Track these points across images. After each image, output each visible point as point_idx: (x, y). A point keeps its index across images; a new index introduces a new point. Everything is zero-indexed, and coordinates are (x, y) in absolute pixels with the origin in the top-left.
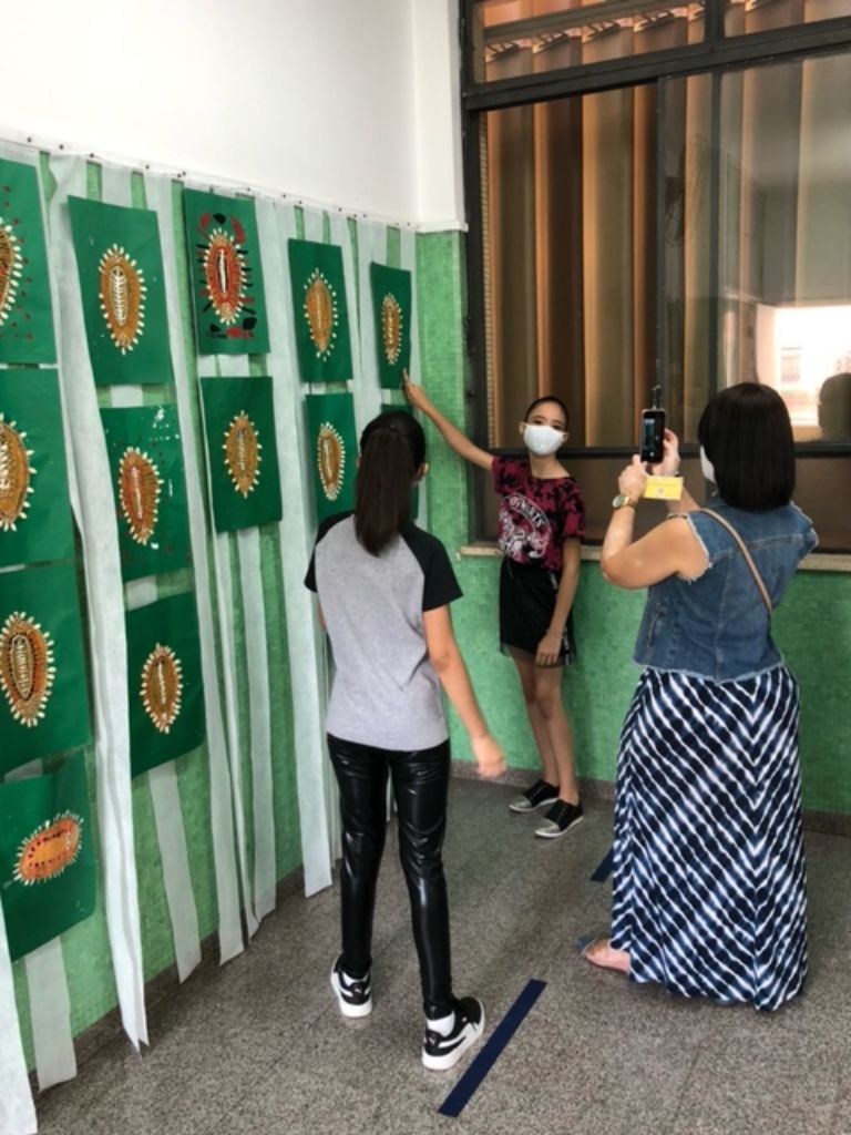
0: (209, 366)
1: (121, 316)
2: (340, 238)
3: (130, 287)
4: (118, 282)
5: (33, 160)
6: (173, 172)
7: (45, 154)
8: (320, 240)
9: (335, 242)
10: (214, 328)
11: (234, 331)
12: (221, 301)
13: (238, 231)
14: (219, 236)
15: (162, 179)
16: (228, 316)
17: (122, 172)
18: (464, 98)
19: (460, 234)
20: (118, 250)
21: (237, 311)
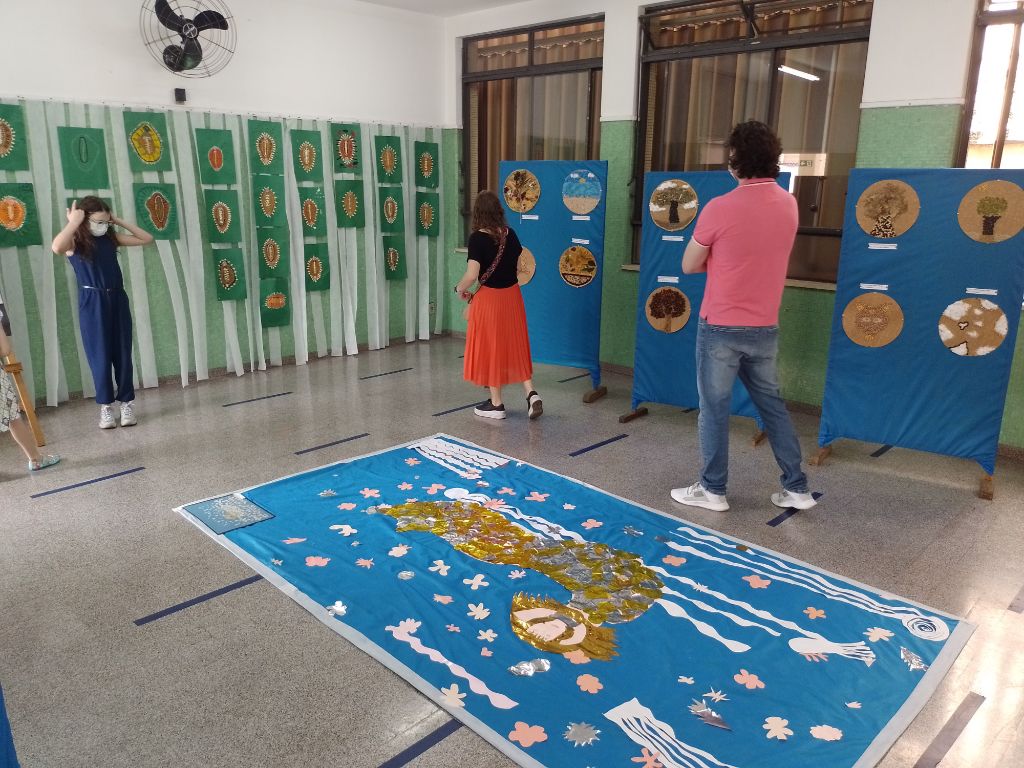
0: (340, 176)
1: (307, 161)
2: (400, 133)
3: (311, 154)
4: (307, 152)
5: (281, 121)
6: (327, 119)
7: (284, 119)
8: (390, 135)
9: (396, 135)
10: (342, 165)
11: (350, 165)
12: (345, 156)
13: (353, 134)
14: (345, 137)
15: (324, 121)
16: (347, 161)
17: (309, 121)
18: (464, 78)
19: (458, 130)
20: (307, 143)
21: (351, 159)
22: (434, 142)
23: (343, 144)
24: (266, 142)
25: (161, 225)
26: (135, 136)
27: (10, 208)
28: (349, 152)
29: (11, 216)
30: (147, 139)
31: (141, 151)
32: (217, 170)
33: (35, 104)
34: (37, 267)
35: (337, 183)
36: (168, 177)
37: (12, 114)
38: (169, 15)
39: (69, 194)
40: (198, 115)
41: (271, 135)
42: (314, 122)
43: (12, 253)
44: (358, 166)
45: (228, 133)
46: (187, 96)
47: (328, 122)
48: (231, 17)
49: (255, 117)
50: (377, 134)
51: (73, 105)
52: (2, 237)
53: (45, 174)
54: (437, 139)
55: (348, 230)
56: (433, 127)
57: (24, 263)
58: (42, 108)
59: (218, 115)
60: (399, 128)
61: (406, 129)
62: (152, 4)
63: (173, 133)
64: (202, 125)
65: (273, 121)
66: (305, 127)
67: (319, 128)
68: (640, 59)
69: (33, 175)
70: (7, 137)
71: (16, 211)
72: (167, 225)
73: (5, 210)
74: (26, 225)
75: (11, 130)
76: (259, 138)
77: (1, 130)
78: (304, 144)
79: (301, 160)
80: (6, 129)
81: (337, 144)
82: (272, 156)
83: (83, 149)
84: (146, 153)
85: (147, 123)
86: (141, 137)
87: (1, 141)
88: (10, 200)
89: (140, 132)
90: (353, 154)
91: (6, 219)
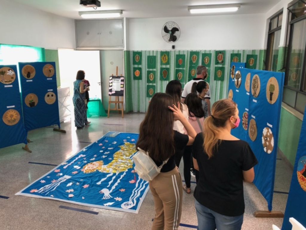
1: (206, 61)
4: (207, 59)
11: (221, 63)
12: (219, 60)
17: (208, 51)
18: (269, 32)
19: (265, 50)
20: (207, 57)
21: (221, 61)
22: (256, 54)
23: (219, 56)
24: (195, 57)
25: (165, 77)
26: (162, 57)
27: (137, 72)
28: (221, 59)
29: (137, 74)
30: (164, 57)
31: (163, 60)
32: (180, 64)
33: (144, 51)
34: (140, 84)
35: (216, 67)
36: (168, 66)
37: (139, 54)
38: (166, 30)
39: (148, 70)
40: (177, 51)
41: (196, 55)
42: (210, 51)
43: (136, 81)
44: (223, 63)
45: (184, 55)
46: (175, 47)
47: (215, 51)
48: (179, 28)
49: (192, 51)
50: (232, 53)
51: (151, 51)
52: (135, 78)
53: (144, 66)
54: (257, 53)
55: (218, 81)
56: (256, 49)
57: (138, 83)
58: (145, 52)
59: (182, 51)
60: (240, 51)
61: (244, 51)
62: (163, 28)
63: (171, 56)
64: (178, 54)
65: (197, 51)
66: (207, 52)
67: (211, 52)
68: (289, 23)
69: (142, 66)
70: (138, 58)
71: (138, 73)
72: (166, 77)
73: (136, 73)
74: (139, 76)
75: (139, 57)
76: (193, 56)
77: (137, 57)
78: (206, 57)
79: (204, 61)
80: (138, 57)
81: (217, 57)
82: (196, 61)
83: (152, 60)
84: (164, 61)
85: (165, 54)
86: (163, 57)
87: (137, 59)
88: (137, 71)
89: (163, 56)
90: (222, 59)
91: (137, 75)
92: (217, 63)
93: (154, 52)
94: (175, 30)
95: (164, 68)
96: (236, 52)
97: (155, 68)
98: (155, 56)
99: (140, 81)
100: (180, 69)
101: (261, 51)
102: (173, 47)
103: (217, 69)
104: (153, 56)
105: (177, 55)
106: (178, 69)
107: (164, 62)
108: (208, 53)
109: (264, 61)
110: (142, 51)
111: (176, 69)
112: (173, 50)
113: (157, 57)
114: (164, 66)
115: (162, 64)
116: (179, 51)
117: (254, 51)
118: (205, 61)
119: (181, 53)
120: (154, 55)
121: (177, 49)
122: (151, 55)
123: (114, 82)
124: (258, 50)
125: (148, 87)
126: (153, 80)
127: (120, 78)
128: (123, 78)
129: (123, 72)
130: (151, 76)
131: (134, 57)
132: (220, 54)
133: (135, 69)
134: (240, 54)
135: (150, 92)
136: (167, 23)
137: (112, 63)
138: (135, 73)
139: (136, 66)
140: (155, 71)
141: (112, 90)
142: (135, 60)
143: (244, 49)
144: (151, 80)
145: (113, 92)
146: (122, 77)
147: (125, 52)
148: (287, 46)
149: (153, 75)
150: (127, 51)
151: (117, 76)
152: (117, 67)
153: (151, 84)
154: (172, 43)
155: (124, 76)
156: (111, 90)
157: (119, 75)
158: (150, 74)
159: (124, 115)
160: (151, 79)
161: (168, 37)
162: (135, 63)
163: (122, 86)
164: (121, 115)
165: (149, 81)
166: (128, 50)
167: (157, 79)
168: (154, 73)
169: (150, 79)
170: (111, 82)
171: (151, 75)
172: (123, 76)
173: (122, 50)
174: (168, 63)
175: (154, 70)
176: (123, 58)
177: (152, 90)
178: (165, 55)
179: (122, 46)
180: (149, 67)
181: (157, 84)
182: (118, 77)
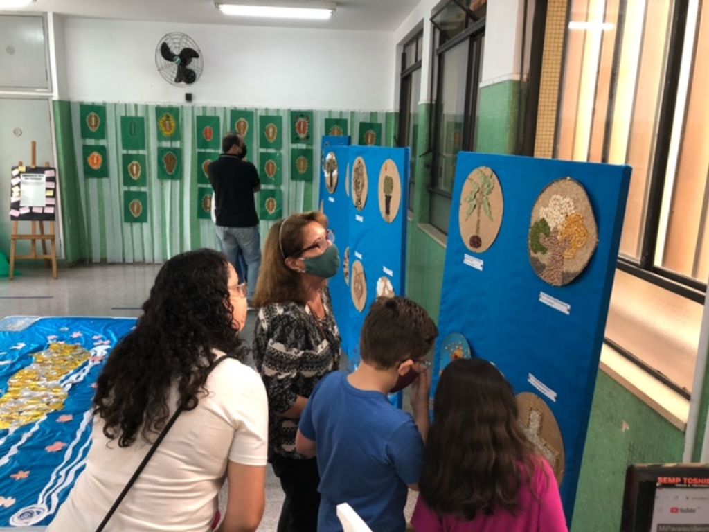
0: (295, 146)
1: (271, 135)
4: (271, 130)
5: (254, 110)
6: (289, 108)
7: (256, 109)
8: (338, 117)
9: (344, 117)
10: (298, 138)
11: (303, 139)
12: (300, 132)
15: (284, 110)
17: (274, 110)
18: (402, 74)
19: (395, 113)
20: (271, 124)
21: (305, 135)
22: (379, 122)
23: (300, 124)
24: (242, 124)
25: (171, 171)
26: (161, 121)
27: (95, 159)
28: (304, 130)
29: (95, 162)
30: (167, 122)
31: (163, 129)
32: (209, 140)
33: (111, 104)
34: (106, 189)
35: (293, 150)
36: (177, 144)
37: (100, 110)
38: (166, 52)
39: (125, 152)
40: (199, 108)
41: (246, 119)
42: (278, 110)
43: (93, 182)
44: (310, 139)
45: (218, 119)
46: (193, 97)
47: (289, 110)
48: (200, 51)
49: (235, 108)
50: (327, 117)
51: (130, 105)
52: (89, 173)
53: (113, 140)
54: (381, 120)
55: (298, 182)
56: (378, 111)
57: (100, 187)
58: (113, 107)
59: (211, 108)
60: (346, 113)
61: (353, 113)
62: (159, 47)
63: (182, 119)
64: (201, 114)
65: (248, 110)
66: (270, 114)
67: (281, 114)
68: (435, 52)
69: (107, 142)
70: (96, 122)
71: (98, 160)
72: (173, 171)
73: (93, 159)
74: (101, 167)
75: (99, 118)
76: (238, 121)
77: (93, 119)
78: (269, 125)
79: (266, 135)
80: (96, 118)
81: (295, 124)
82: (245, 133)
83: (133, 128)
84: (166, 130)
85: (169, 114)
86: (164, 122)
87: (93, 124)
88: (95, 154)
89: (164, 118)
90: (307, 131)
91: (93, 163)
92: (295, 139)
93: (140, 109)
94: (189, 54)
95: (167, 149)
96: (336, 116)
97: (143, 147)
98: (142, 119)
99: (105, 180)
100: (208, 150)
101: (388, 115)
102: (189, 97)
103: (295, 154)
104: (136, 118)
105: (198, 118)
106: (203, 150)
107: (165, 133)
108: (274, 114)
109: (395, 137)
110: (105, 104)
111: (198, 150)
112: (188, 105)
113: (148, 119)
114: (166, 144)
115: (160, 137)
116: (204, 108)
117: (373, 115)
118: (268, 134)
119: (209, 114)
120: (140, 115)
121: (199, 101)
122: (133, 114)
123: (25, 183)
124: (383, 114)
125: (128, 196)
126: (139, 179)
127: (43, 173)
128: (53, 171)
129: (51, 155)
130: (135, 168)
131: (83, 119)
132: (301, 119)
133: (87, 150)
134: (346, 121)
135: (133, 210)
136: (167, 35)
137: (18, 132)
138: (89, 159)
139: (91, 142)
140: (143, 156)
141: (21, 205)
142: (88, 125)
143: (353, 110)
144: (135, 178)
145: (24, 211)
146: (49, 169)
147: (57, 104)
148: (434, 102)
149: (139, 165)
150: (61, 102)
151: (33, 167)
152: (34, 144)
153: (134, 189)
154: (185, 88)
155: (56, 166)
156: (16, 206)
157: (38, 164)
158: (130, 162)
159: (57, 271)
160: (134, 175)
161: (173, 72)
162: (85, 133)
163: (51, 193)
164: (52, 271)
165: (128, 181)
166: (65, 99)
167: (150, 175)
168: (142, 160)
169: (131, 175)
170: (15, 182)
171: (133, 165)
172: (51, 166)
173: (46, 99)
174: (177, 136)
175: (141, 152)
176: (50, 118)
177: (138, 205)
178: (168, 117)
179: (47, 88)
180: (125, 146)
181: (150, 189)
182: (40, 170)
